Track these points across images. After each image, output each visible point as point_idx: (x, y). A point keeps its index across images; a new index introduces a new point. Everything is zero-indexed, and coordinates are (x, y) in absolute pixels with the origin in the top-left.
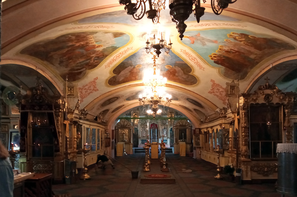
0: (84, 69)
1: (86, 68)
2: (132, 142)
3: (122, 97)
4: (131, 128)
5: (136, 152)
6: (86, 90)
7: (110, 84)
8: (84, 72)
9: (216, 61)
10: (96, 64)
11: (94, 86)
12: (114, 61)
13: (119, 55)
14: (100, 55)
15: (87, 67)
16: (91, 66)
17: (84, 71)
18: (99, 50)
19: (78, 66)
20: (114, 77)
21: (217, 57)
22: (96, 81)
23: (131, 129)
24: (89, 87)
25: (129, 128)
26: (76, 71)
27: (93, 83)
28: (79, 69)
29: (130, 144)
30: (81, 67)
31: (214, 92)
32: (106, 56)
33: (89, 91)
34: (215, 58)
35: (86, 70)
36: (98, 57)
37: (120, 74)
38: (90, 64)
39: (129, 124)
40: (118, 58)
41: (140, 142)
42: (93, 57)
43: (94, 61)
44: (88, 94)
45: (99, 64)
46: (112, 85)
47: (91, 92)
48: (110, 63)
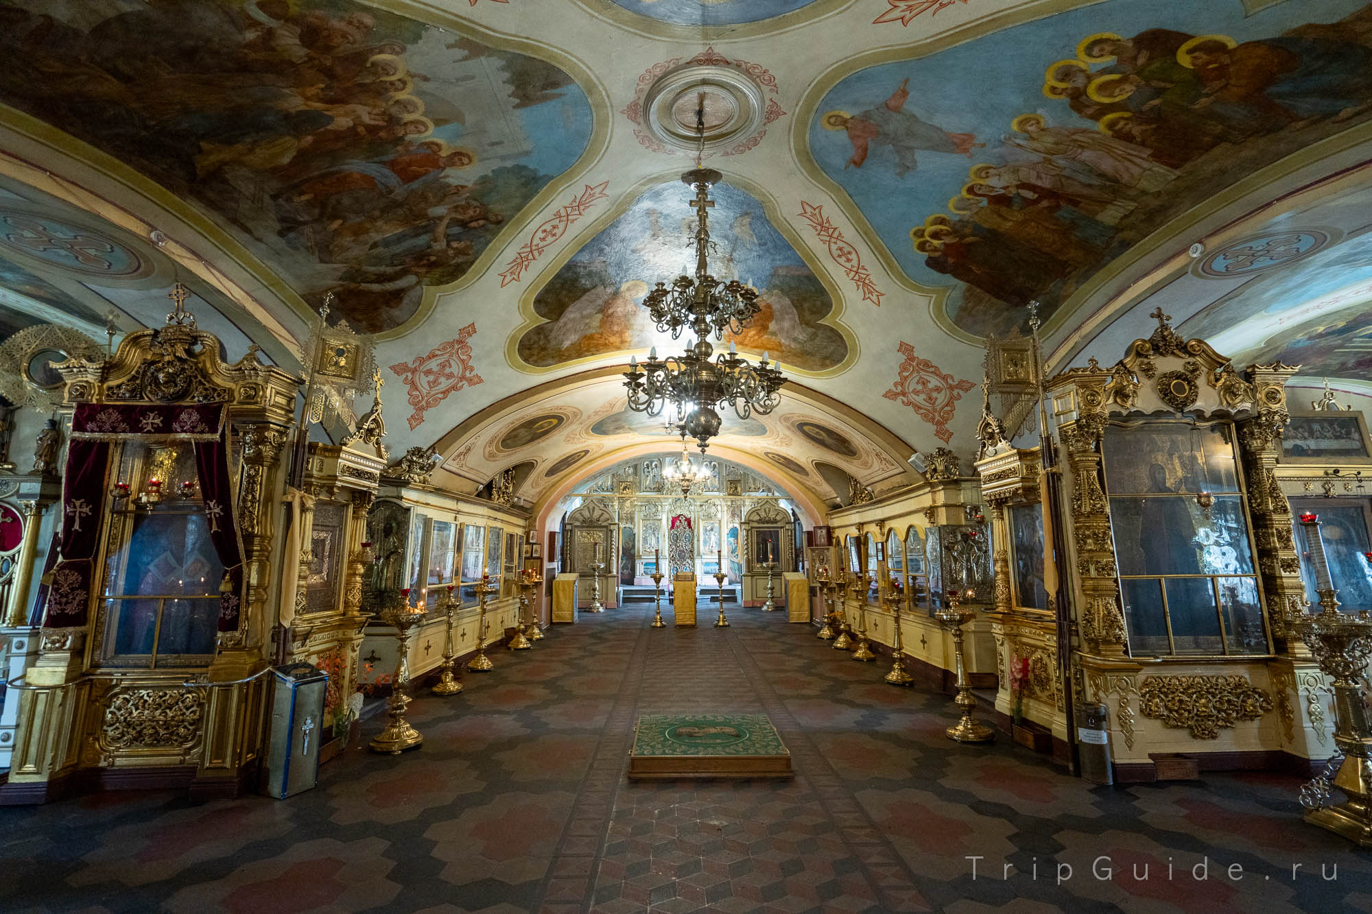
0: (412, 279)
1: (417, 274)
2: (615, 572)
3: (575, 415)
4: (612, 527)
5: (626, 600)
6: (431, 378)
7: (526, 360)
8: (413, 294)
9: (937, 254)
10: (460, 260)
11: (463, 361)
12: (536, 253)
13: (554, 227)
14: (471, 212)
15: (423, 270)
16: (440, 270)
17: (411, 288)
18: (462, 183)
19: (379, 260)
20: (539, 330)
21: (948, 234)
22: (470, 341)
23: (611, 531)
24: (443, 366)
25: (606, 527)
26: (376, 287)
27: (456, 347)
28: (391, 278)
29: (607, 578)
30: (392, 265)
31: (904, 394)
32: (500, 223)
33: (444, 383)
34: (936, 242)
35: (418, 283)
36: (463, 224)
37: (562, 320)
38: (433, 258)
39: (606, 516)
40: (550, 239)
41: (640, 568)
42: (441, 218)
43: (448, 245)
44: (443, 393)
45: (472, 263)
46: (536, 363)
47: (454, 388)
48: (519, 261)
